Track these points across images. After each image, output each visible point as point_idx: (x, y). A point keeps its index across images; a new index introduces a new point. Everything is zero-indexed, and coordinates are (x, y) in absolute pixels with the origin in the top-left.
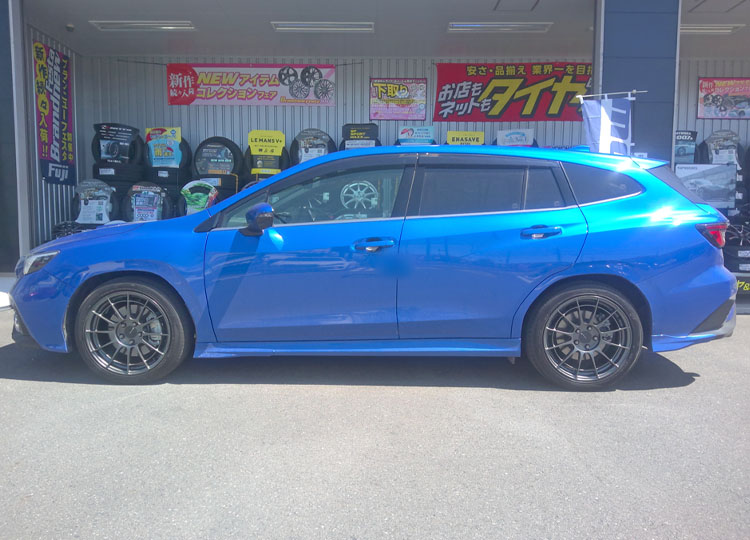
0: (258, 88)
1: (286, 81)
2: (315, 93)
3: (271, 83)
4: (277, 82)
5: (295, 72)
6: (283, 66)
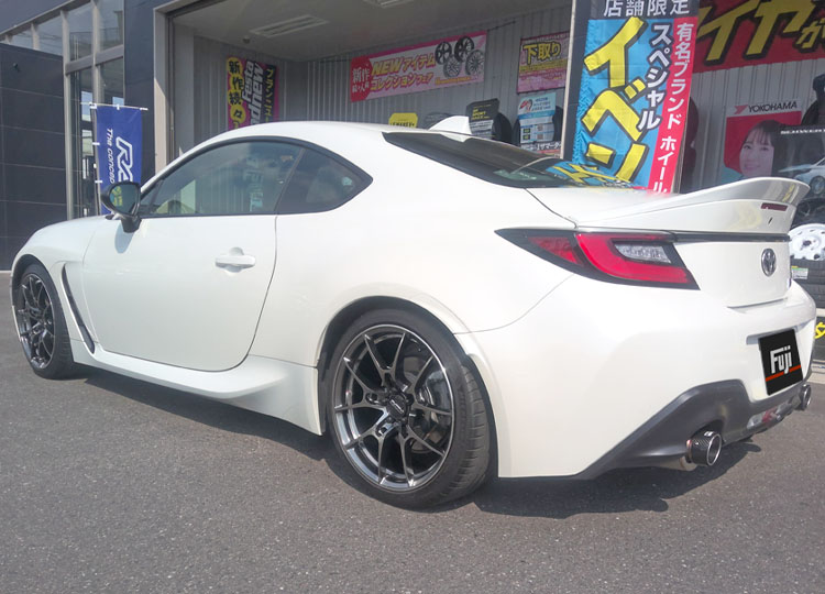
0: (418, 72)
1: (441, 60)
2: (467, 68)
3: (429, 63)
4: (433, 62)
5: (450, 46)
6: (441, 42)
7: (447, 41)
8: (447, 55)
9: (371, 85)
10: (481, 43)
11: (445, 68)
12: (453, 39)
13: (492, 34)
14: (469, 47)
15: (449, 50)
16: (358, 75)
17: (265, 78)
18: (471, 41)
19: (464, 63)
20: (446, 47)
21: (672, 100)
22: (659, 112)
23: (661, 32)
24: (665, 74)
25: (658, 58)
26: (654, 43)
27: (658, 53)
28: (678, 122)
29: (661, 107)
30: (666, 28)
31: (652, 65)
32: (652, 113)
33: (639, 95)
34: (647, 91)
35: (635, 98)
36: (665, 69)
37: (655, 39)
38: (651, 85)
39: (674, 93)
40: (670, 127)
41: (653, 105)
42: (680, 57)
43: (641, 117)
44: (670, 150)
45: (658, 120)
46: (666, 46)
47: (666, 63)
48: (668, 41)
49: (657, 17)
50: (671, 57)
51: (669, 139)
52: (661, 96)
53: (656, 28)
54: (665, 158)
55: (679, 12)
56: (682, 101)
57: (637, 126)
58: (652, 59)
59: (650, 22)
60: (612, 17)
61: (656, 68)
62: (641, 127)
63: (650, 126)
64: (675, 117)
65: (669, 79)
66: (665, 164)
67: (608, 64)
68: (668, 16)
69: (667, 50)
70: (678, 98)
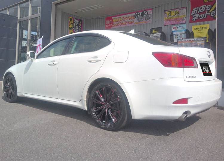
0: (129, 21)
1: (137, 17)
2: (146, 19)
3: (132, 18)
4: (134, 18)
5: (140, 13)
6: (136, 12)
8: (139, 16)
9: (112, 25)
11: (138, 19)
12: (140, 11)
13: (154, 9)
16: (108, 22)
17: (79, 23)
18: (147, 12)
20: (138, 13)
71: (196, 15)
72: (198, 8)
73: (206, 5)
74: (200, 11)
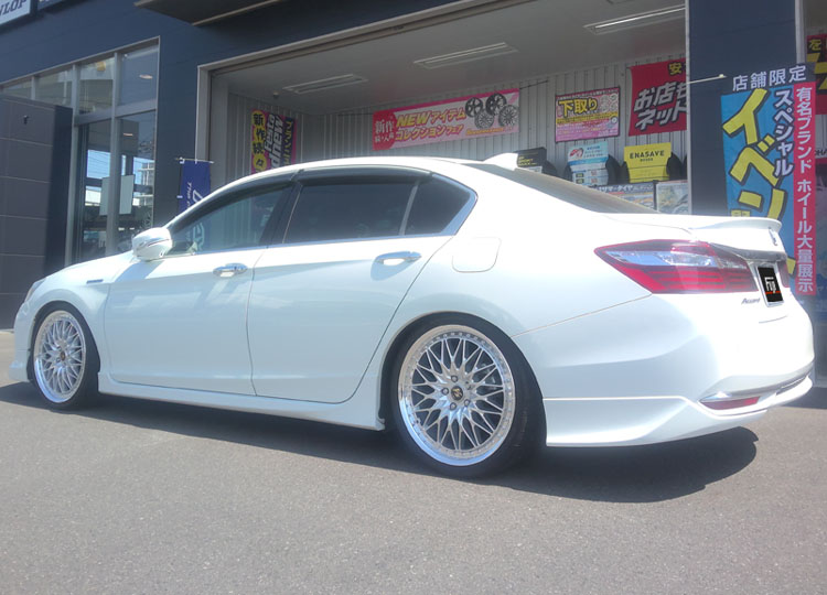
0: (447, 124)
1: (472, 113)
2: (499, 120)
3: (459, 116)
4: (464, 115)
5: (481, 102)
6: (470, 98)
7: (478, 97)
8: (478, 109)
9: (395, 136)
10: (513, 99)
11: (477, 120)
12: (484, 96)
13: (525, 91)
14: (501, 103)
15: (481, 105)
16: (380, 127)
17: (284, 131)
18: (503, 98)
19: (496, 117)
20: (477, 102)
21: (802, 149)
22: (791, 160)
23: (783, 96)
24: (790, 129)
25: (782, 117)
26: (777, 105)
27: (782, 113)
28: (809, 167)
29: (791, 155)
30: (787, 93)
31: (778, 123)
32: (784, 161)
33: (771, 148)
34: (777, 144)
35: (768, 151)
36: (790, 124)
37: (777, 102)
38: (779, 139)
39: (802, 143)
40: (803, 171)
41: (784, 154)
42: (802, 114)
43: (775, 166)
44: (807, 192)
45: (791, 167)
46: (788, 106)
47: (790, 120)
48: (790, 103)
49: (779, 85)
50: (795, 115)
51: (805, 182)
52: (790, 146)
53: (778, 94)
54: (805, 199)
55: (797, 79)
56: (810, 149)
57: (774, 174)
58: (777, 118)
59: (772, 90)
60: (741, 91)
61: (782, 125)
62: (777, 174)
63: (784, 173)
64: (806, 162)
65: (795, 131)
66: (805, 204)
67: (743, 128)
68: (787, 83)
69: (790, 110)
70: (806, 146)
71: (648, 112)
72: (653, 90)
73: (674, 84)
74: (660, 100)
